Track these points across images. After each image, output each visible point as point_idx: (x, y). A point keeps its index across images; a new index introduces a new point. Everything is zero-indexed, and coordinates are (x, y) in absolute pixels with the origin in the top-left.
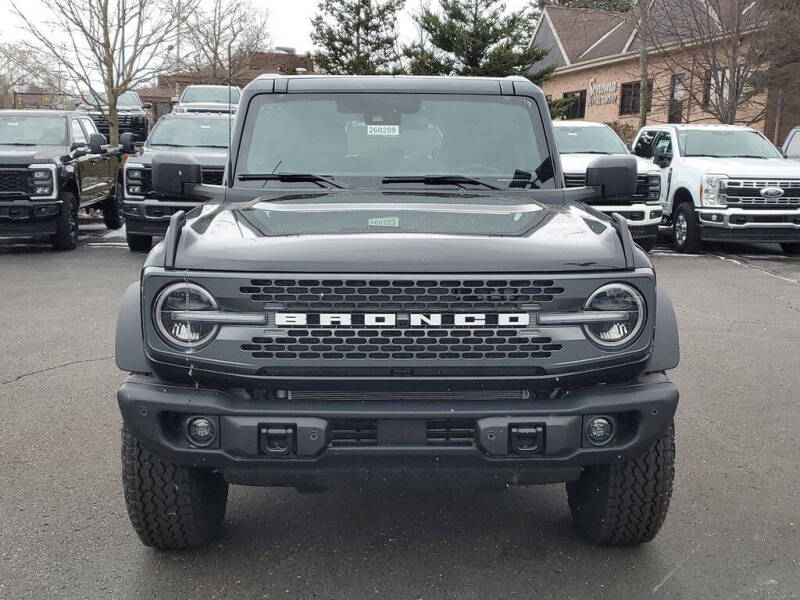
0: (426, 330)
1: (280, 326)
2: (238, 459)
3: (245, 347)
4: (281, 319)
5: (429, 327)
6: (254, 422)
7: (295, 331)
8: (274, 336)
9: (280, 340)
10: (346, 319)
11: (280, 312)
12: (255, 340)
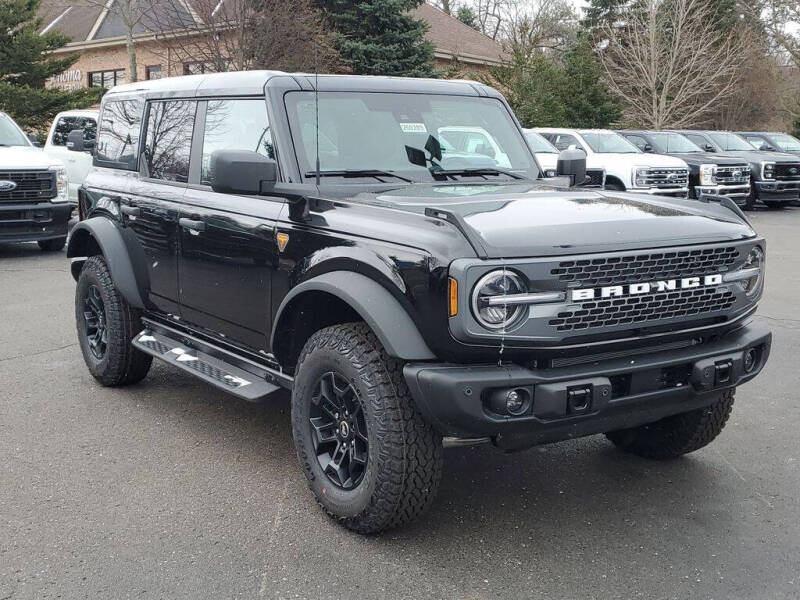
0: (667, 294)
1: (575, 301)
2: (545, 422)
3: (552, 322)
4: (577, 295)
5: (668, 291)
6: (563, 387)
7: (587, 304)
8: (573, 310)
9: (577, 313)
10: (619, 290)
11: (576, 289)
12: (560, 315)
